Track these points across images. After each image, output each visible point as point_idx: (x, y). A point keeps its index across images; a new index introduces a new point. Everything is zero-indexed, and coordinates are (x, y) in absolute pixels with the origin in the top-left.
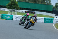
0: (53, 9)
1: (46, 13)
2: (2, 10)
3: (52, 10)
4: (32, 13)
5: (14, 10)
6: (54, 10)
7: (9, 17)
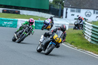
0: (50, 6)
1: (38, 12)
3: (47, 8)
4: (14, 13)
6: (52, 7)
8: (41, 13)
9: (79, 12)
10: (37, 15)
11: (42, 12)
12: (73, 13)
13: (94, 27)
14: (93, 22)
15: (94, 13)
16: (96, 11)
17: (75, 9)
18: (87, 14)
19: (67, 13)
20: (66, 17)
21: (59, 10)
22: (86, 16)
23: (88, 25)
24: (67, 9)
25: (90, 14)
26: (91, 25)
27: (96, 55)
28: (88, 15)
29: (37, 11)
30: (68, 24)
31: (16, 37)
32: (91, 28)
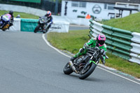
8: (29, 8)
9: (84, 6)
10: (24, 11)
11: (31, 7)
12: (75, 8)
13: (105, 28)
14: (104, 21)
15: (105, 8)
16: (108, 5)
17: (79, 3)
18: (95, 9)
19: (66, 8)
20: (65, 14)
21: (55, 4)
22: (94, 12)
23: (97, 25)
24: (67, 3)
25: (99, 9)
26: (101, 25)
27: (108, 68)
28: (97, 11)
29: (23, 5)
30: (68, 23)
31: (74, 68)
32: (101, 30)
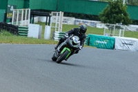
2: (88, 24)
5: (117, 24)
7: (106, 43)
